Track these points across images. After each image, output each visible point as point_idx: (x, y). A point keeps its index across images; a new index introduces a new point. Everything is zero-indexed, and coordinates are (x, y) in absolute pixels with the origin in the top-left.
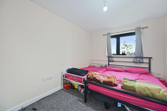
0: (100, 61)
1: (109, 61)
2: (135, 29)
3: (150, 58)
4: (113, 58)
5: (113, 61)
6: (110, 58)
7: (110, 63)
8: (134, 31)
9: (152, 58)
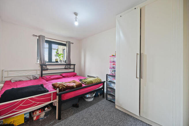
0: (25, 71)
1: (42, 70)
2: (67, 42)
3: (74, 65)
4: (47, 66)
5: (47, 69)
6: (44, 66)
7: (44, 72)
8: (65, 43)
9: (75, 65)
